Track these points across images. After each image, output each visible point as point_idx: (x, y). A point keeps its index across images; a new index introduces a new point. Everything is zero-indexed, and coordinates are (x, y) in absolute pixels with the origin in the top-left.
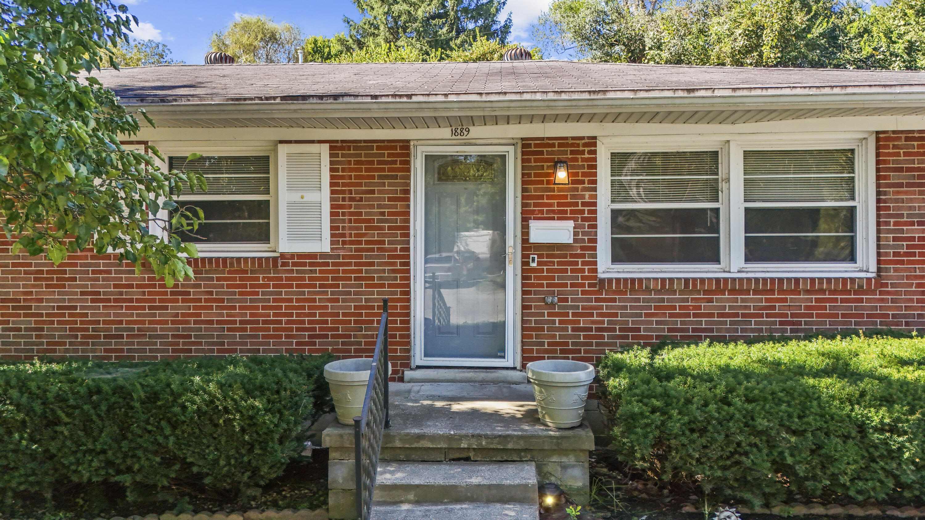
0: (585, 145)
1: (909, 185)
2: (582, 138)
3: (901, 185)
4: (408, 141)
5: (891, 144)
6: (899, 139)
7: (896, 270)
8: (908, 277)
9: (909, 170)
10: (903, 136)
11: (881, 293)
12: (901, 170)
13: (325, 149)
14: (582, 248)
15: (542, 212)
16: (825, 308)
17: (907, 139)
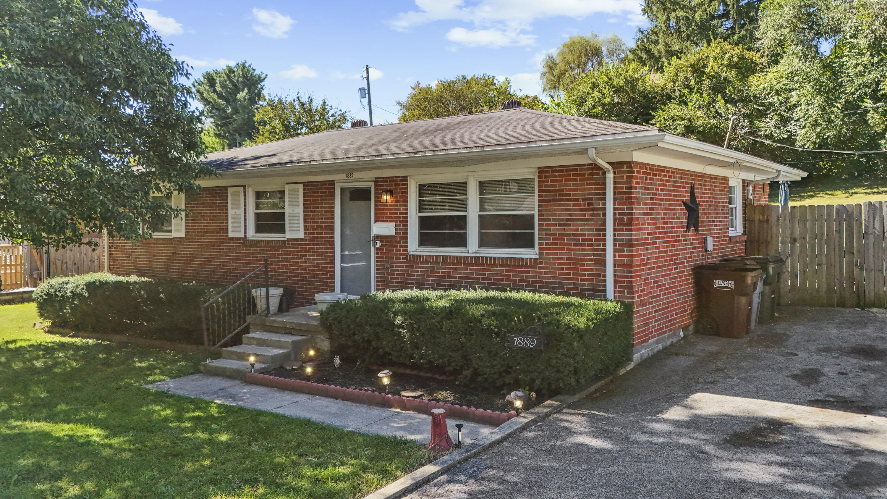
0: (401, 181)
1: (554, 200)
2: (399, 177)
3: (549, 201)
4: (333, 181)
5: (544, 175)
6: (548, 172)
7: (547, 254)
8: (553, 259)
9: (554, 191)
10: (550, 170)
11: (539, 268)
12: (549, 191)
13: (301, 186)
14: (400, 238)
15: (383, 217)
16: (510, 276)
17: (553, 172)
